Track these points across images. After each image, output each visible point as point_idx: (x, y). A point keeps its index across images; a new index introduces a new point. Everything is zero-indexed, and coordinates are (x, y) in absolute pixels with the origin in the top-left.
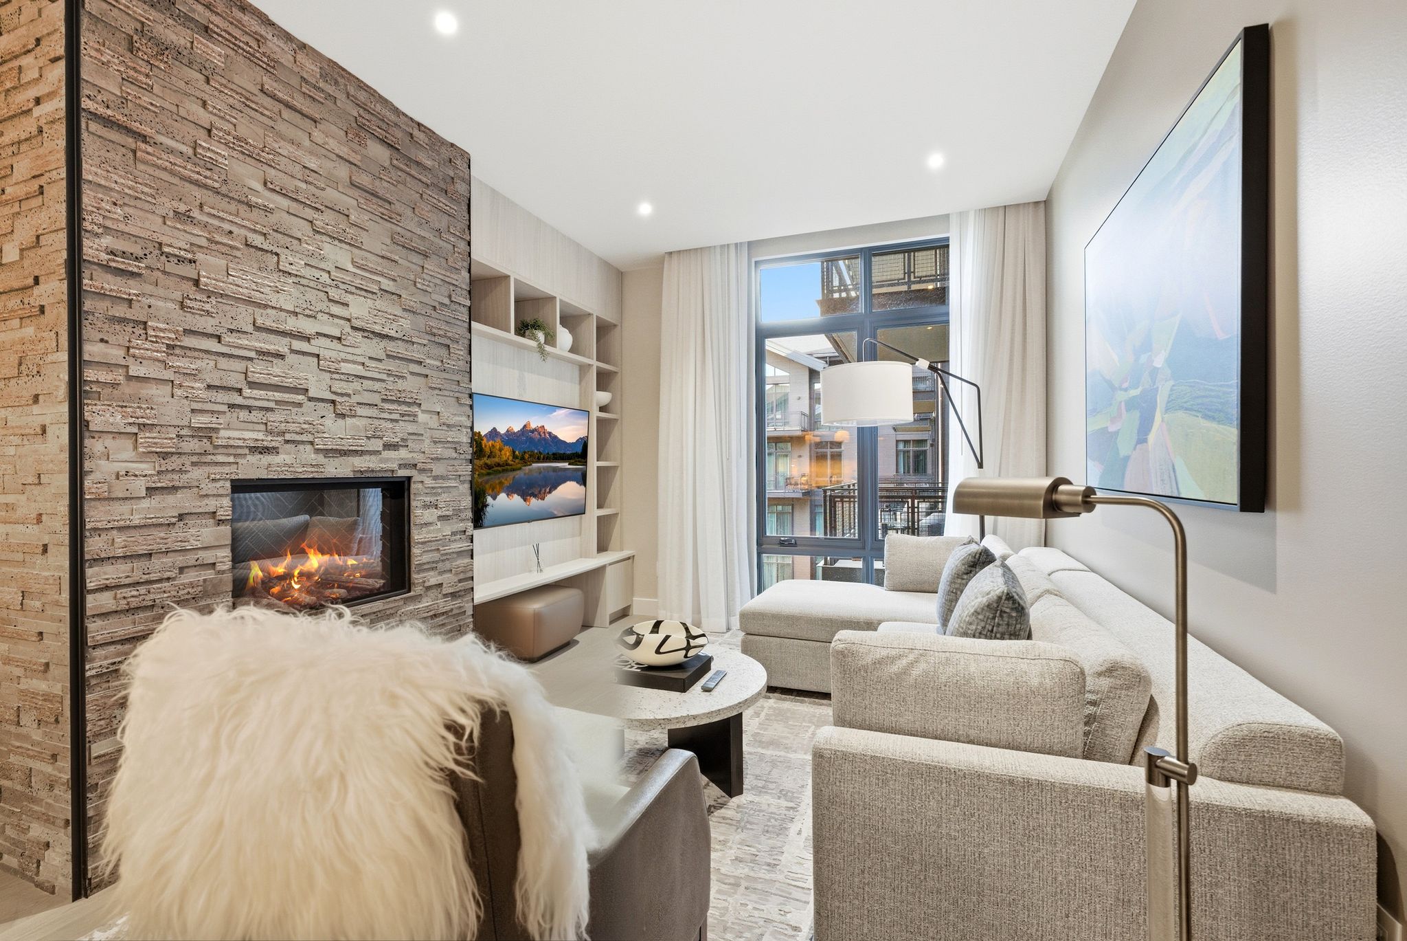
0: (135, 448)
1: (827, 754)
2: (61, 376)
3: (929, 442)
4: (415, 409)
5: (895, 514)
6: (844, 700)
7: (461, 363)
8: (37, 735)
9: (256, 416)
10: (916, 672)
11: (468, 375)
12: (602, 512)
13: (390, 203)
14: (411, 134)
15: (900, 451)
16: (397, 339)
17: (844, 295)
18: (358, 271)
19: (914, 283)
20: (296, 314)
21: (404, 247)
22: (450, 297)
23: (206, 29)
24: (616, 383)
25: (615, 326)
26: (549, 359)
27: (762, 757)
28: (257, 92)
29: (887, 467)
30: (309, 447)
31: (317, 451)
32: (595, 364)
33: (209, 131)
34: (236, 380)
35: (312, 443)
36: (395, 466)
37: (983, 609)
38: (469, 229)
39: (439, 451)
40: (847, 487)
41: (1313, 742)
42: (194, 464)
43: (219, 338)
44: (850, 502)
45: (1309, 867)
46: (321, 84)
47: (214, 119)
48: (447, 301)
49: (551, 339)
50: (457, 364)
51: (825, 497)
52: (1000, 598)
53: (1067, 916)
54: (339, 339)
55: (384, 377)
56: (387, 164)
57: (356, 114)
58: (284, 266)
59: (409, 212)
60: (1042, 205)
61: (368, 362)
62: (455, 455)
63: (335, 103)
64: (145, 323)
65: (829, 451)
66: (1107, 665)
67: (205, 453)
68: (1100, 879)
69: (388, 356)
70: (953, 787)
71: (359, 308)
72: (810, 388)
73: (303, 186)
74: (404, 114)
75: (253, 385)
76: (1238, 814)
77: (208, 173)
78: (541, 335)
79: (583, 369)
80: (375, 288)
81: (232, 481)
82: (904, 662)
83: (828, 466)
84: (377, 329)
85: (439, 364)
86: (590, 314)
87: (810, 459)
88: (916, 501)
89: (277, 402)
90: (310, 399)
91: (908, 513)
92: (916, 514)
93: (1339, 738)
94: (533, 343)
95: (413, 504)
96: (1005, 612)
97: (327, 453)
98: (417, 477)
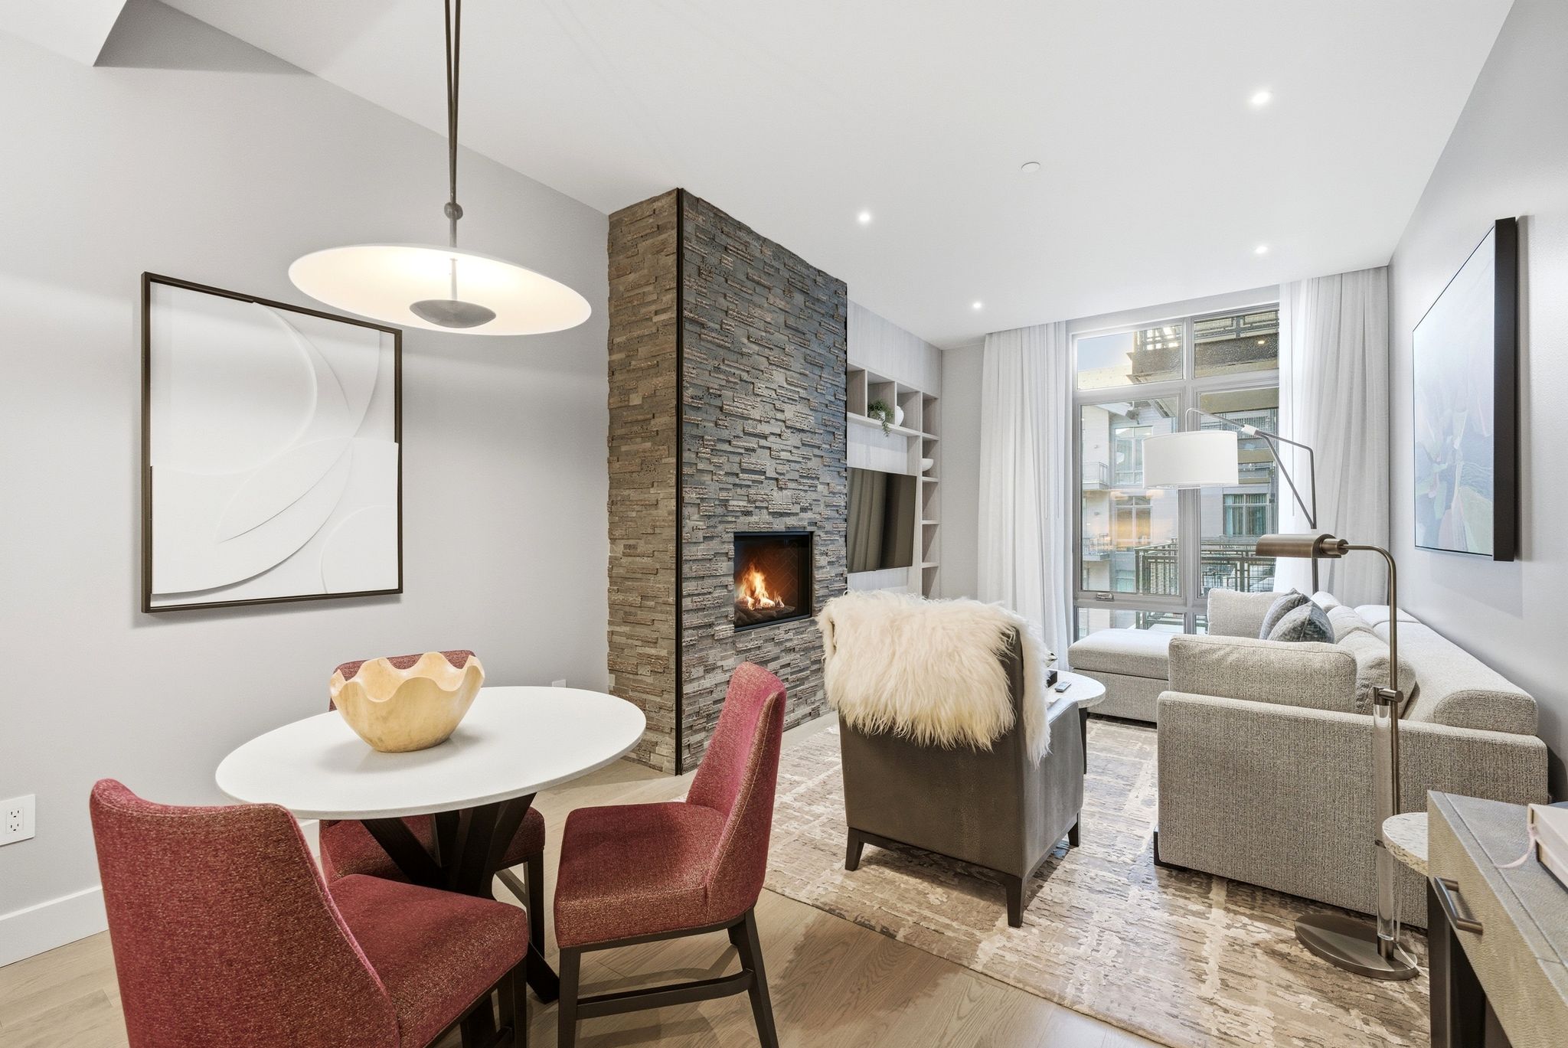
0: (699, 513)
1: (1168, 703)
2: (671, 471)
3: (1268, 497)
4: (816, 482)
5: (1220, 578)
6: (1179, 677)
7: (841, 444)
8: (650, 680)
9: (743, 491)
10: (1230, 659)
11: (844, 454)
12: (926, 565)
13: (804, 334)
14: (815, 280)
15: (1229, 507)
16: (808, 431)
17: (1159, 346)
18: (789, 387)
19: (1245, 329)
20: (760, 421)
21: (811, 364)
22: (835, 395)
23: (726, 248)
24: (935, 450)
25: (936, 399)
26: (891, 434)
27: (1097, 757)
28: (745, 280)
29: (1213, 526)
30: (765, 511)
31: (770, 513)
32: (922, 434)
33: (727, 312)
34: (736, 469)
35: (767, 508)
36: (806, 524)
37: (1289, 632)
38: (846, 341)
39: (829, 513)
40: (1161, 548)
41: (1513, 702)
42: (720, 522)
43: (730, 442)
44: (1165, 563)
45: (1499, 771)
46: (773, 263)
47: (729, 304)
48: (833, 399)
49: (890, 417)
50: (839, 446)
51: (1137, 557)
52: (1303, 623)
53: (1334, 802)
54: (780, 435)
55: (800, 460)
56: (803, 307)
57: (788, 277)
58: (757, 391)
59: (814, 338)
60: (1384, 273)
61: (794, 451)
62: (837, 516)
63: (779, 273)
64: (703, 437)
65: (1134, 508)
66: (1376, 661)
67: (724, 516)
68: (1356, 779)
69: (803, 445)
70: (1255, 722)
71: (790, 412)
72: (1110, 434)
73: (764, 334)
74: (811, 267)
75: (744, 471)
76: (1450, 740)
77: (726, 339)
78: (883, 415)
79: (911, 439)
80: (796, 397)
81: (735, 533)
82: (1222, 652)
83: (1133, 527)
84: (798, 425)
85: (829, 447)
86: (917, 392)
87: (1110, 516)
88: (1246, 565)
89: (753, 481)
90: (767, 478)
91: (1236, 578)
92: (1246, 580)
93: (1533, 699)
94: (879, 423)
95: (816, 552)
96: (1308, 634)
97: (774, 514)
98: (818, 532)
